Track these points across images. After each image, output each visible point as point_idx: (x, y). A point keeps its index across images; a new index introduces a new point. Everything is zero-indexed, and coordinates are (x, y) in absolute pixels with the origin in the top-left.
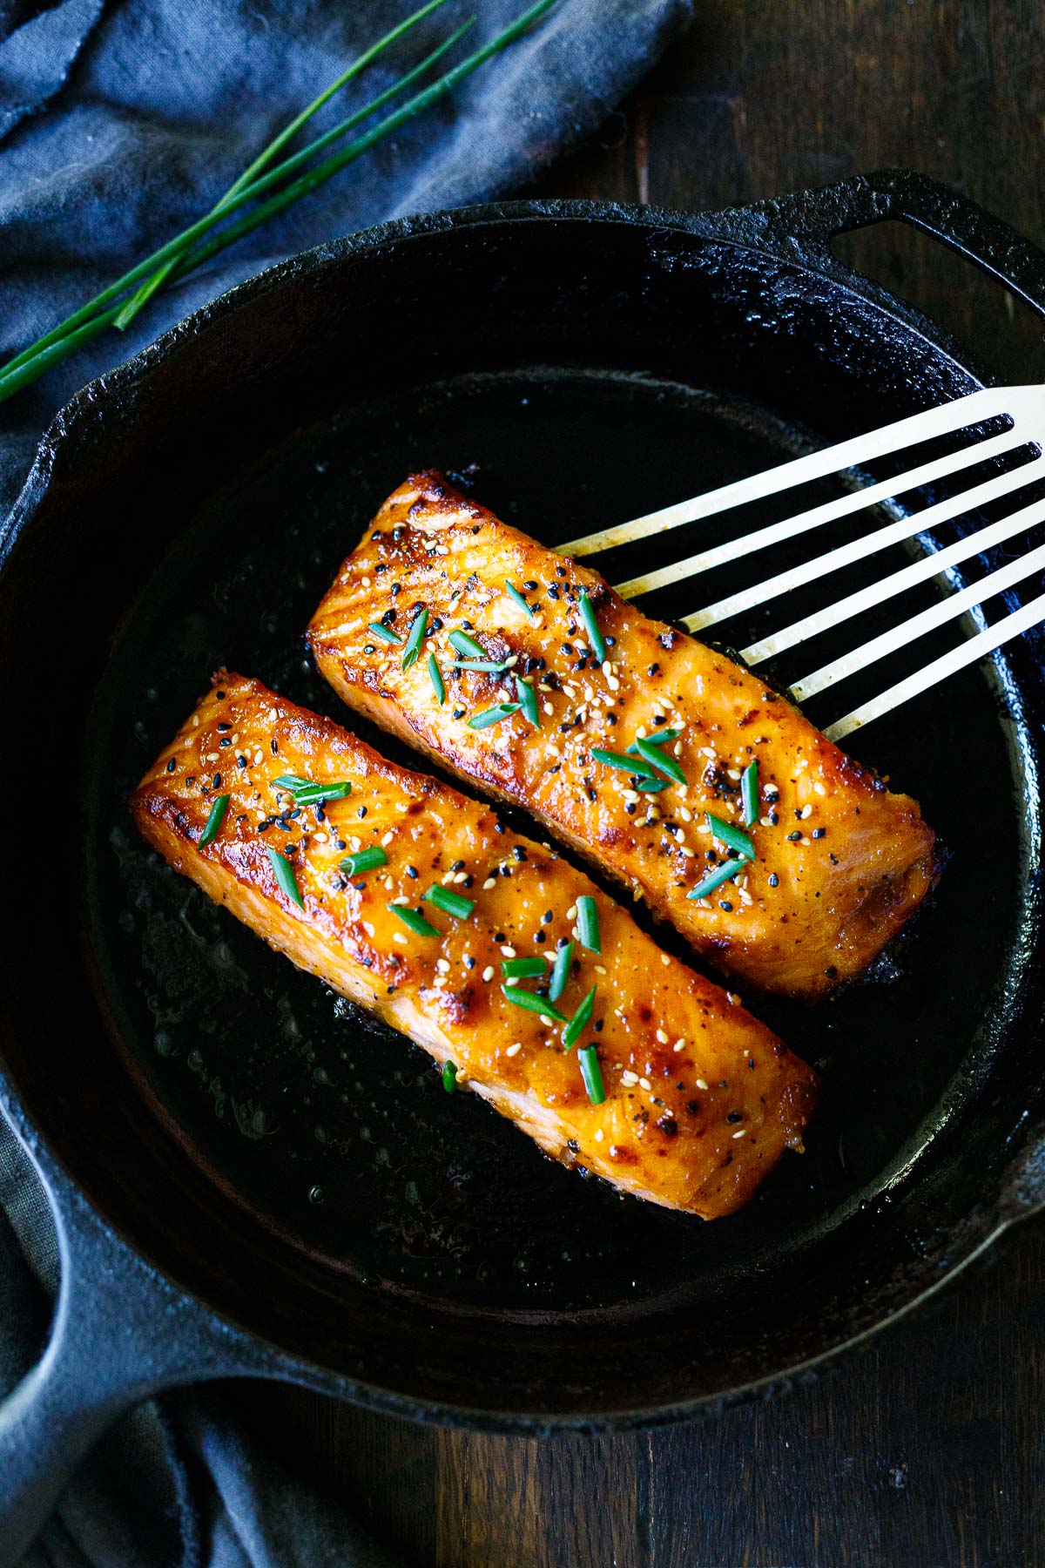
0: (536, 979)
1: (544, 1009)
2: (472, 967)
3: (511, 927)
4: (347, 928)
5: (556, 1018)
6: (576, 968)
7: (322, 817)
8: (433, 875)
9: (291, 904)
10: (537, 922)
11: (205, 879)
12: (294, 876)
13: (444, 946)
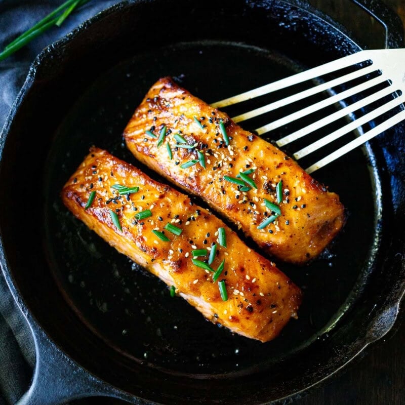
0: (203, 256)
1: (206, 267)
2: (181, 252)
3: (195, 238)
4: (137, 238)
5: (211, 270)
6: (218, 253)
7: (129, 199)
8: (169, 220)
9: (117, 230)
10: (204, 237)
11: (87, 221)
12: (119, 220)
13: (171, 245)
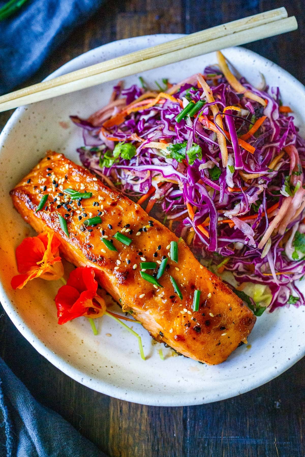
0: (152, 270)
1: (154, 282)
2: (129, 264)
3: (145, 250)
4: (84, 246)
5: (159, 286)
6: (168, 267)
7: (80, 204)
8: (118, 229)
9: (65, 235)
10: (155, 249)
12: (67, 226)
13: (119, 255)
